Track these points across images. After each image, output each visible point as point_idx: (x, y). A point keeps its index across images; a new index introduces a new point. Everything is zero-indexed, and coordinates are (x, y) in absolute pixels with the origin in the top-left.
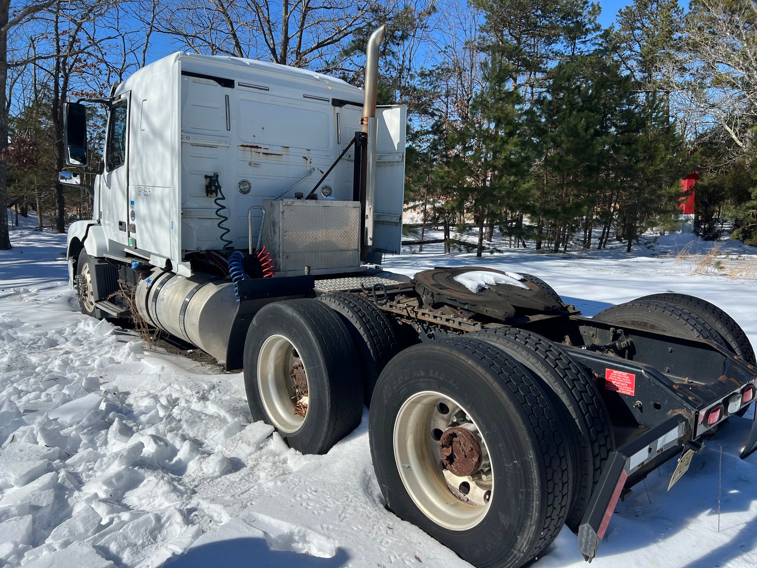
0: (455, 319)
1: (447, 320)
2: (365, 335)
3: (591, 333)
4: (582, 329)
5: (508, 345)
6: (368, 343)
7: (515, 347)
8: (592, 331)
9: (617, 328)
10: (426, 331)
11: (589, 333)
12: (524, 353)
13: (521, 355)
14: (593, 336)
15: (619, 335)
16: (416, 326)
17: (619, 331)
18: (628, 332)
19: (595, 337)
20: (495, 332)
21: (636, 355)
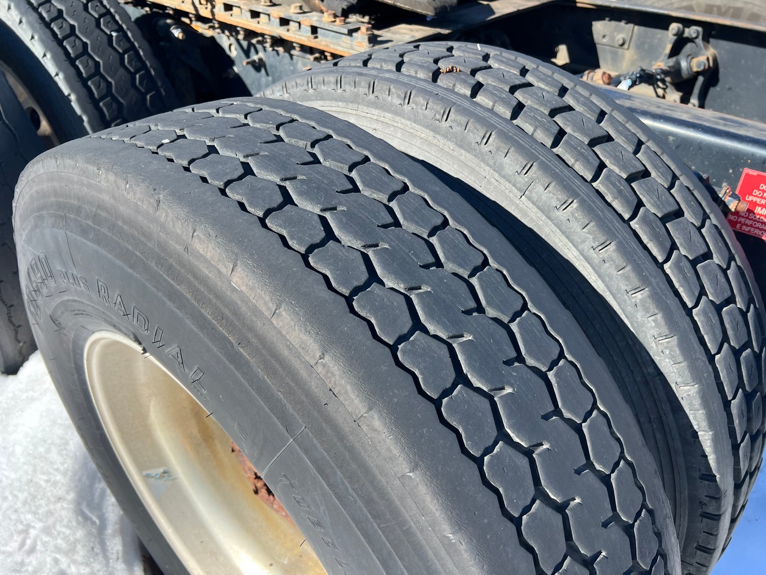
0: (301, 18)
1: (284, 22)
2: (61, 76)
3: (620, 37)
4: (600, 28)
5: (444, 125)
6: (73, 97)
7: (475, 134)
8: (622, 31)
9: (687, 23)
10: (247, 53)
11: (613, 38)
12: (512, 162)
13: (498, 169)
14: (622, 45)
15: (691, 40)
16: (225, 41)
17: (691, 32)
18: (712, 32)
19: (626, 46)
20: (399, 67)
21: (718, 88)
